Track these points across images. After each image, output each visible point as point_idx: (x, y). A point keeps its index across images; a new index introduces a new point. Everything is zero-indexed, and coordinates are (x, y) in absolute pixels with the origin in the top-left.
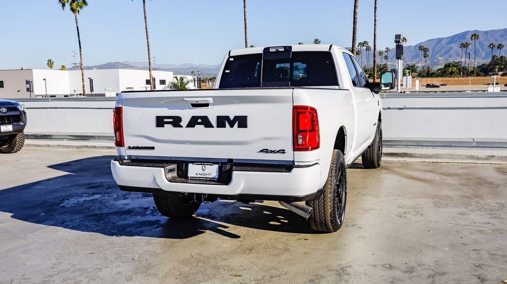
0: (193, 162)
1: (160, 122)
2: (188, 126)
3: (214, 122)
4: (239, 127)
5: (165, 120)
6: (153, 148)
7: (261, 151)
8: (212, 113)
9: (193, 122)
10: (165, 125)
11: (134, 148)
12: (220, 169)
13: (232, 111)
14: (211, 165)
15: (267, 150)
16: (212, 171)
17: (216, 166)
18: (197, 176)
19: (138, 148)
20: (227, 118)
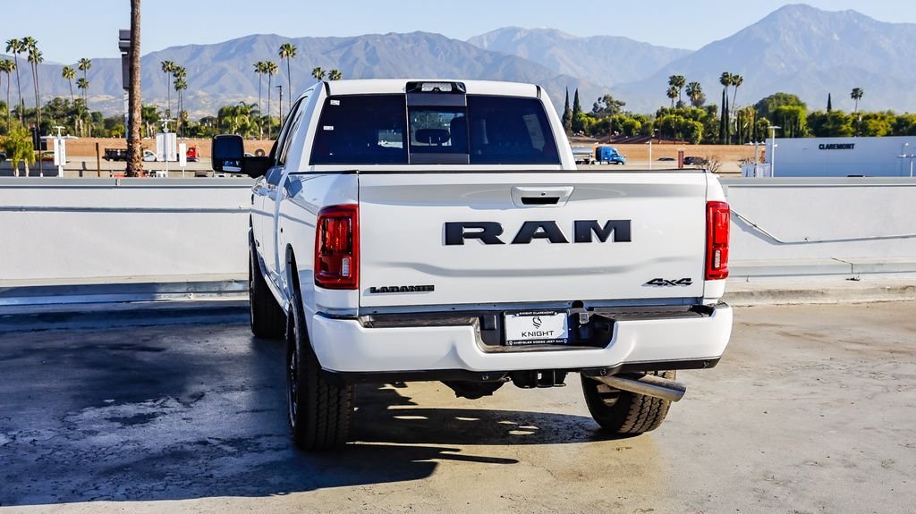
0: (514, 312)
1: (454, 234)
2: (515, 242)
3: (568, 231)
4: (616, 240)
5: (466, 230)
6: (431, 288)
7: (650, 283)
8: (564, 216)
10: (466, 240)
11: (384, 290)
12: (573, 321)
13: (602, 212)
14: (553, 314)
15: (661, 280)
16: (556, 326)
17: (562, 317)
18: (524, 338)
19: (394, 290)
20: (594, 224)
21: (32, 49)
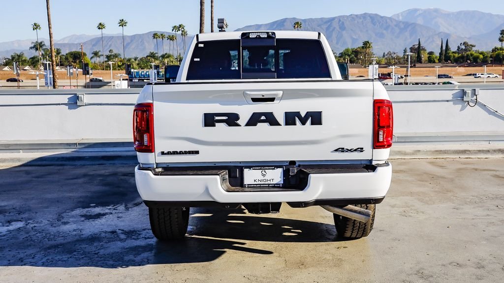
0: (250, 167)
1: (210, 120)
2: (248, 124)
3: (281, 119)
4: (312, 124)
5: (217, 118)
6: (197, 152)
7: (336, 150)
8: (279, 109)
9: (254, 120)
10: (217, 124)
11: (169, 153)
12: (286, 173)
13: (303, 106)
14: (274, 169)
15: (343, 149)
16: (276, 176)
17: (280, 170)
18: (255, 183)
19: (175, 153)
20: (298, 114)
21: (183, 30)
